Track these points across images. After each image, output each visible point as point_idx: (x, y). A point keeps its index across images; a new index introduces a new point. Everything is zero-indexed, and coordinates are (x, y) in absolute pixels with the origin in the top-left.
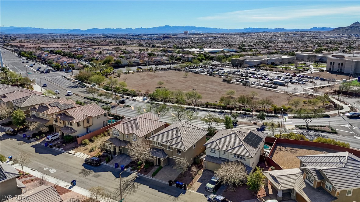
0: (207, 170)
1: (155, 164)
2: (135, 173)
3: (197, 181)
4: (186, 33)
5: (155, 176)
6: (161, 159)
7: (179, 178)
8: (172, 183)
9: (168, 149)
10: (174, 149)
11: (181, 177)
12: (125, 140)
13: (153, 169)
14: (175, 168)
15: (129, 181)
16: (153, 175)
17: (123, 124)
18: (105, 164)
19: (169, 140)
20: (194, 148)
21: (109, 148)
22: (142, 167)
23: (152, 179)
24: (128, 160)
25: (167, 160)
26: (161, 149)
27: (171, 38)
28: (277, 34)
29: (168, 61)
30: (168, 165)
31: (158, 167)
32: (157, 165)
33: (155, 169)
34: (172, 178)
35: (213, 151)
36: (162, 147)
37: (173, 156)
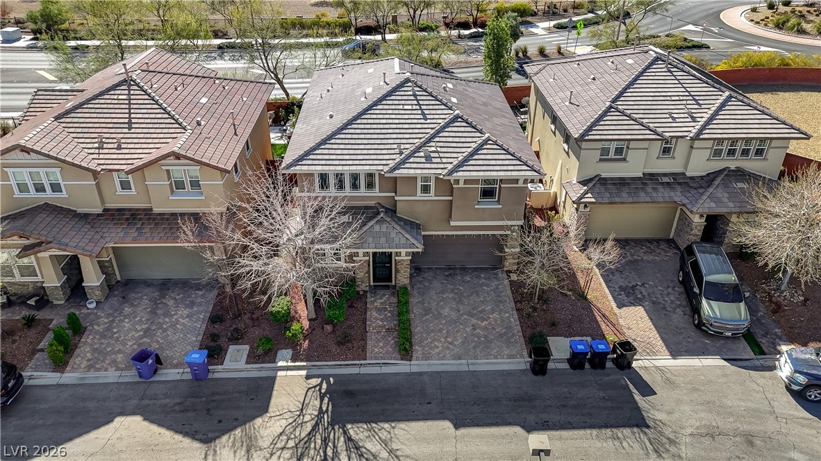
1: (363, 287)
2: (289, 368)
3: (612, 302)
9: (420, 196)
10: (461, 185)
12: (109, 205)
13: (374, 314)
15: (311, 434)
17: (57, 118)
18: (49, 378)
19: (418, 151)
21: (18, 278)
24: (186, 312)
31: (386, 297)
32: (371, 290)
33: (378, 309)
34: (504, 330)
35: (612, 155)
36: (380, 192)
37: (452, 223)
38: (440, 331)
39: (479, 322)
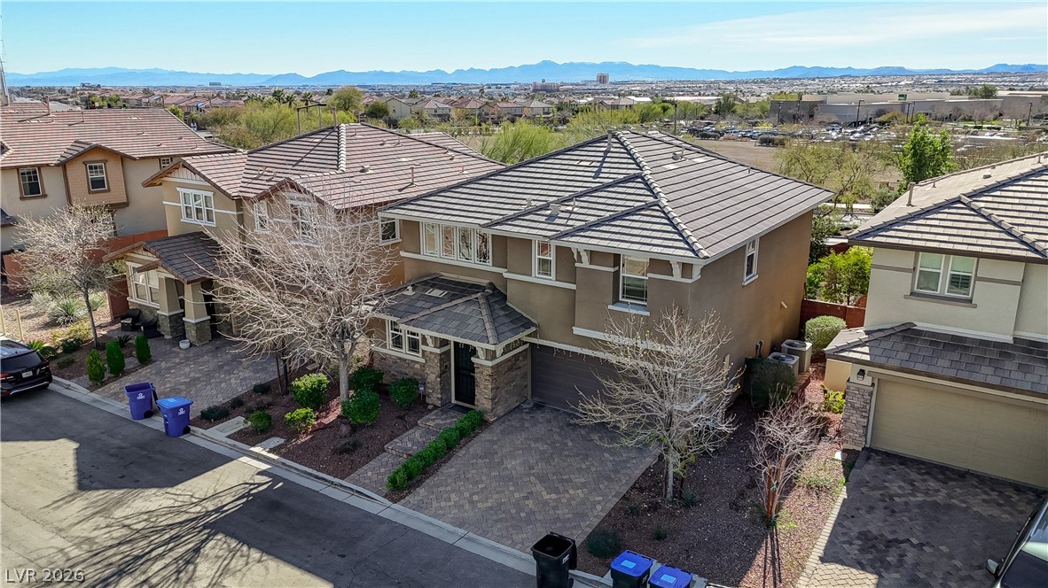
0: (877, 452)
1: (435, 398)
2: (258, 457)
3: (818, 550)
4: (602, 79)
5: (421, 491)
6: (474, 352)
7: (634, 511)
8: (573, 564)
9: (536, 277)
10: (585, 263)
11: (654, 507)
13: (417, 434)
14: (597, 410)
15: (171, 526)
16: (402, 485)
18: (78, 392)
19: (546, 207)
20: (747, 280)
21: (147, 302)
22: (332, 417)
23: (386, 514)
25: (526, 365)
26: (484, 282)
27: (558, 90)
28: (884, 80)
29: (549, 113)
30: (539, 406)
31: (452, 421)
32: (445, 407)
33: (428, 431)
34: (570, 516)
35: (943, 287)
36: (493, 265)
37: (577, 331)
38: (477, 483)
39: (544, 493)
